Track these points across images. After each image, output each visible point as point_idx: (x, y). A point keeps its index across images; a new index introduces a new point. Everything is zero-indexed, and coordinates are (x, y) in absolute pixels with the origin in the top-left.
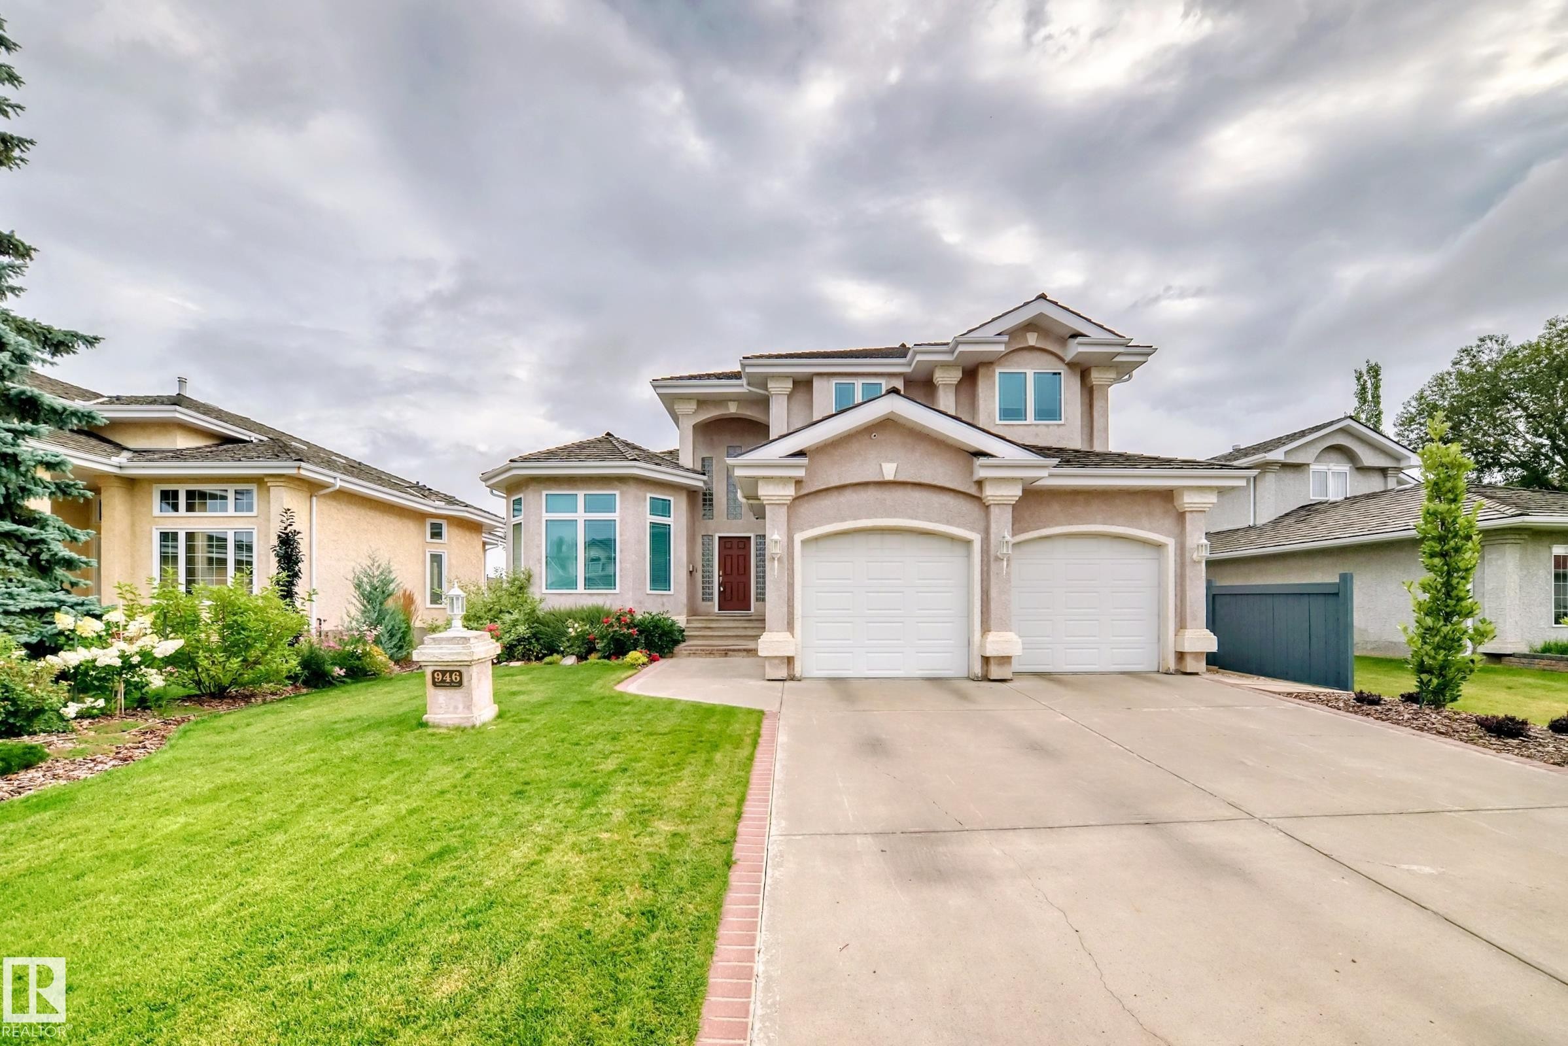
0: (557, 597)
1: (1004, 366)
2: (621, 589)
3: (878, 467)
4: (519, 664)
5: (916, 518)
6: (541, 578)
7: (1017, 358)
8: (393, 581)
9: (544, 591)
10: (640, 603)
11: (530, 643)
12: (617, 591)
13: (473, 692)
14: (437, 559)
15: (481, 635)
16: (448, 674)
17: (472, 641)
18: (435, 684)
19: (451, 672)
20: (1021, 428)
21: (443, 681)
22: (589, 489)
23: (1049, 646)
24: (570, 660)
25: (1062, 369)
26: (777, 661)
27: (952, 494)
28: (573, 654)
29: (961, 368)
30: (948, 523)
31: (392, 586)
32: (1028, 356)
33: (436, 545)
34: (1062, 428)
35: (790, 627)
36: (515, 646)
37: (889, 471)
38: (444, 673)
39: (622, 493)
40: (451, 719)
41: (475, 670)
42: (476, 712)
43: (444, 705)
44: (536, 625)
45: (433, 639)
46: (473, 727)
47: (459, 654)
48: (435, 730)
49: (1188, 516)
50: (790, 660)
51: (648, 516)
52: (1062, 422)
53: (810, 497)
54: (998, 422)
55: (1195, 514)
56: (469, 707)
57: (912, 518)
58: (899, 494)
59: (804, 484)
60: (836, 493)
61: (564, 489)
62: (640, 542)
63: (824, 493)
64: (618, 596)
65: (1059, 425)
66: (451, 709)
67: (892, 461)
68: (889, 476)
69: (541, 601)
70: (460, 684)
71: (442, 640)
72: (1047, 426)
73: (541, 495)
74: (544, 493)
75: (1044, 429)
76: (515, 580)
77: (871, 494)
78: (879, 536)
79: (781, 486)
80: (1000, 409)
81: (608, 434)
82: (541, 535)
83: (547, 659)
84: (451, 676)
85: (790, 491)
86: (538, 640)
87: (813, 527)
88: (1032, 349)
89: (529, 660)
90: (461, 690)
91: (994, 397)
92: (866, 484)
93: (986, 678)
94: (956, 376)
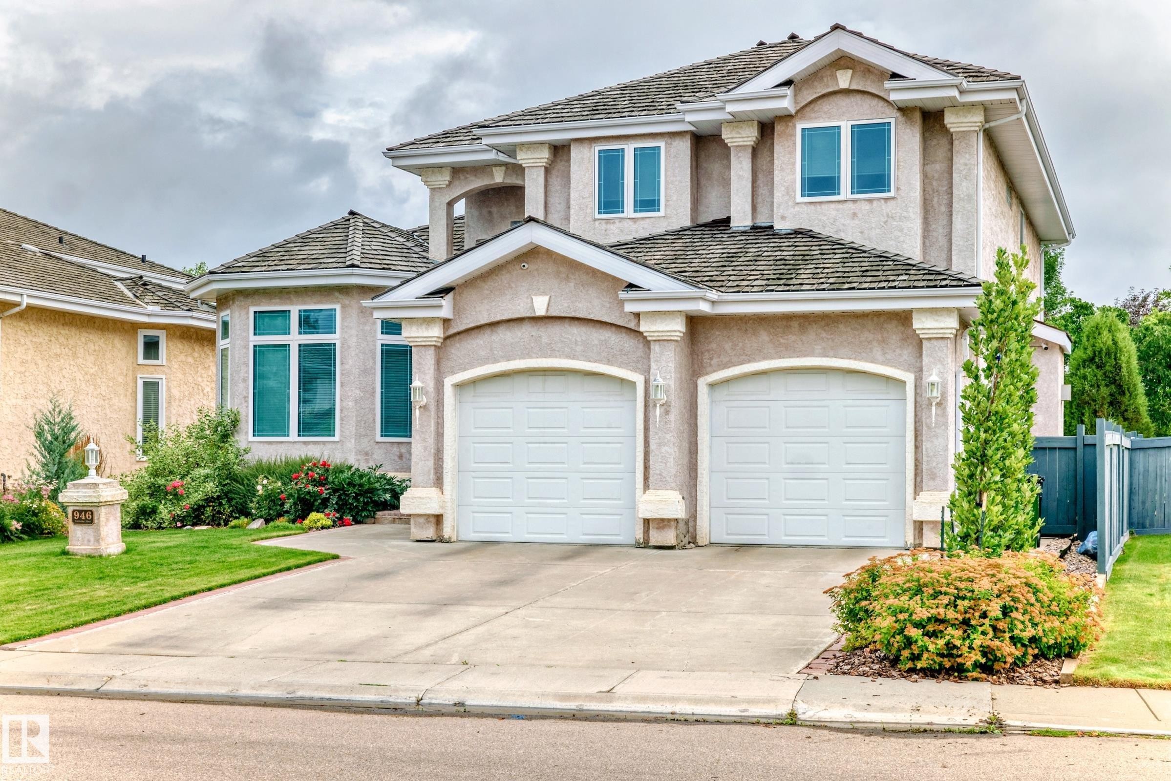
0: (266, 446)
1: (810, 119)
2: (341, 436)
3: (529, 300)
4: (204, 528)
5: (574, 357)
6: (247, 422)
7: (826, 106)
8: (73, 429)
9: (251, 438)
10: (367, 454)
11: (221, 504)
12: (336, 438)
13: (102, 529)
14: (151, 387)
15: (110, 483)
16: (83, 513)
17: (101, 486)
18: (74, 521)
19: (86, 511)
20: (833, 206)
21: (80, 519)
22: (305, 303)
23: (765, 511)
24: (258, 524)
25: (891, 118)
26: (422, 520)
27: (614, 329)
28: (261, 517)
29: (755, 124)
30: (609, 362)
31: (73, 435)
32: (843, 102)
33: (152, 369)
34: (891, 203)
35: (439, 482)
36: (204, 507)
37: (540, 306)
38: (80, 512)
39: (343, 307)
40: (85, 549)
41: (103, 511)
42: (103, 545)
43: (80, 539)
44: (228, 481)
45: (73, 484)
46: (101, 556)
47: (90, 496)
48: (73, 557)
49: (926, 344)
50: (438, 519)
51: (379, 336)
52: (892, 194)
53: (462, 336)
54: (799, 199)
55: (935, 342)
56: (97, 540)
57: (568, 357)
58: (555, 331)
59: (452, 323)
60: (488, 331)
61: (275, 304)
62: (366, 372)
63: (476, 331)
64: (339, 446)
65: (887, 199)
66: (86, 542)
67: (544, 293)
68: (540, 310)
69: (246, 451)
70: (91, 522)
71: (79, 485)
72: (870, 201)
73: (248, 313)
74: (252, 309)
75: (866, 206)
76: (219, 424)
77: (525, 332)
78: (540, 378)
79: (424, 327)
80: (803, 179)
81: (352, 213)
82: (247, 365)
83: (234, 523)
84: (85, 515)
85: (436, 332)
86: (230, 500)
87: (465, 369)
88: (847, 92)
89: (219, 525)
90: (93, 527)
91: (794, 164)
92: (520, 320)
93: (645, 545)
94: (749, 135)
